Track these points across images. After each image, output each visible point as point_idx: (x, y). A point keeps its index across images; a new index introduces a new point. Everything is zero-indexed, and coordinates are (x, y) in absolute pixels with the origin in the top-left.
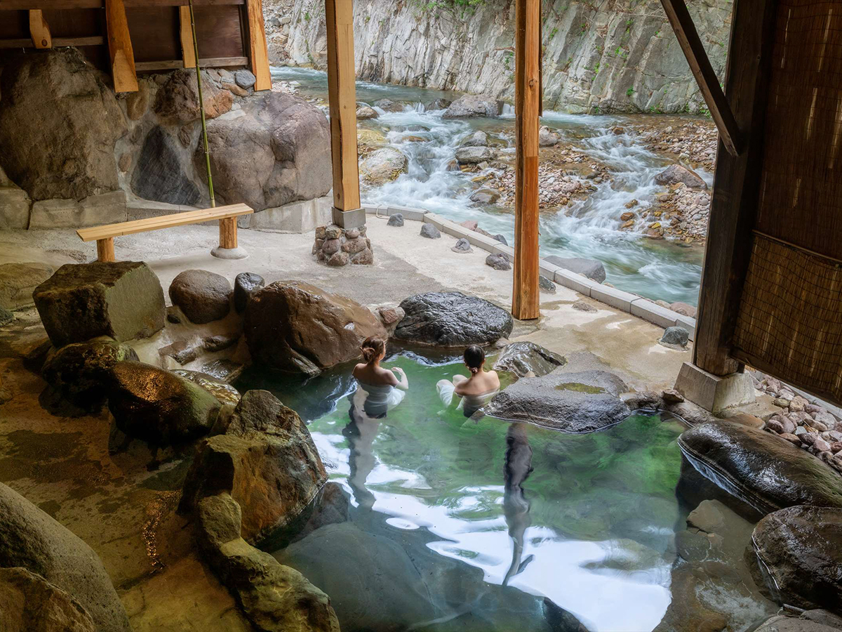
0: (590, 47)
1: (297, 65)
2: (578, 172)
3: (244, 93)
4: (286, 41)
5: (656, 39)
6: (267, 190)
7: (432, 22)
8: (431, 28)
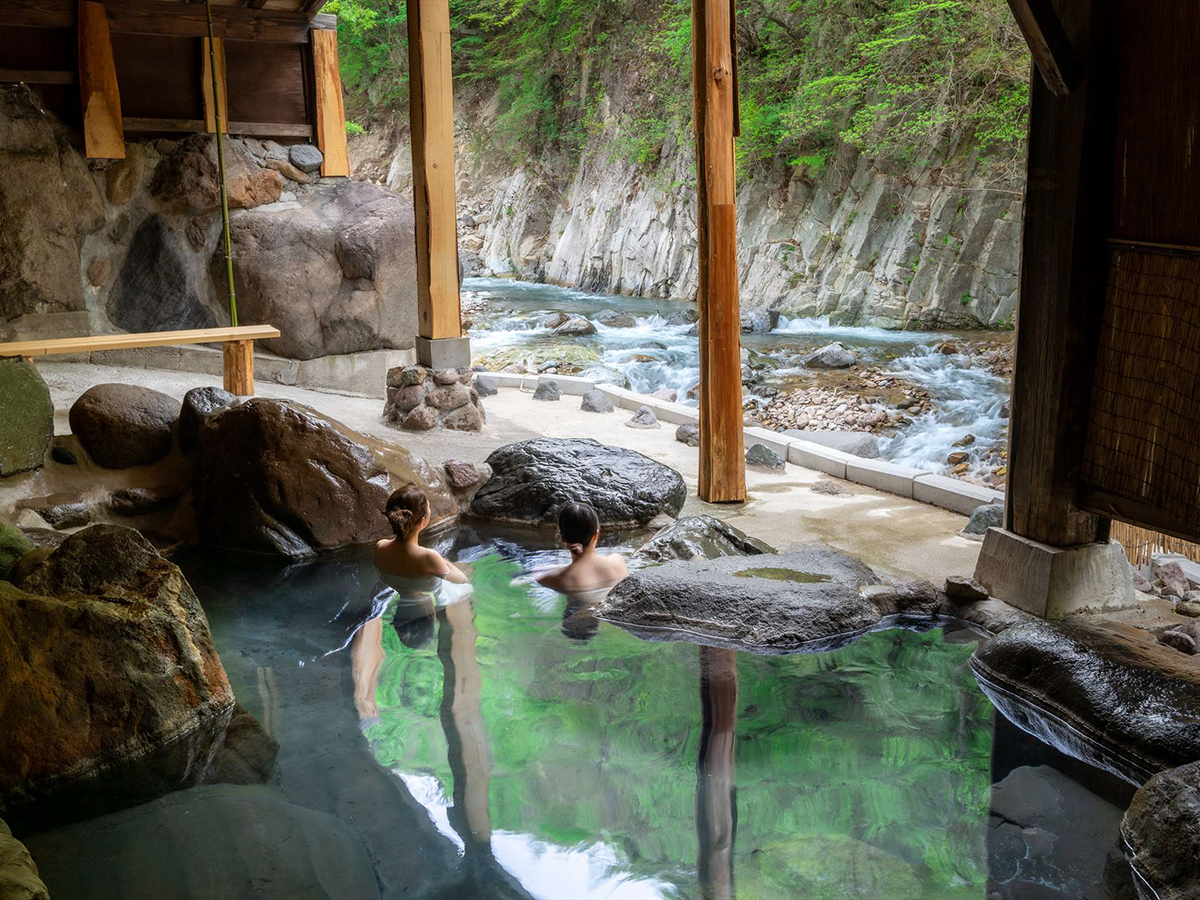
0: (905, 235)
1: (494, 275)
2: (883, 400)
3: (303, 177)
4: (481, 245)
5: (1002, 222)
6: (327, 324)
7: (679, 208)
8: (677, 216)
